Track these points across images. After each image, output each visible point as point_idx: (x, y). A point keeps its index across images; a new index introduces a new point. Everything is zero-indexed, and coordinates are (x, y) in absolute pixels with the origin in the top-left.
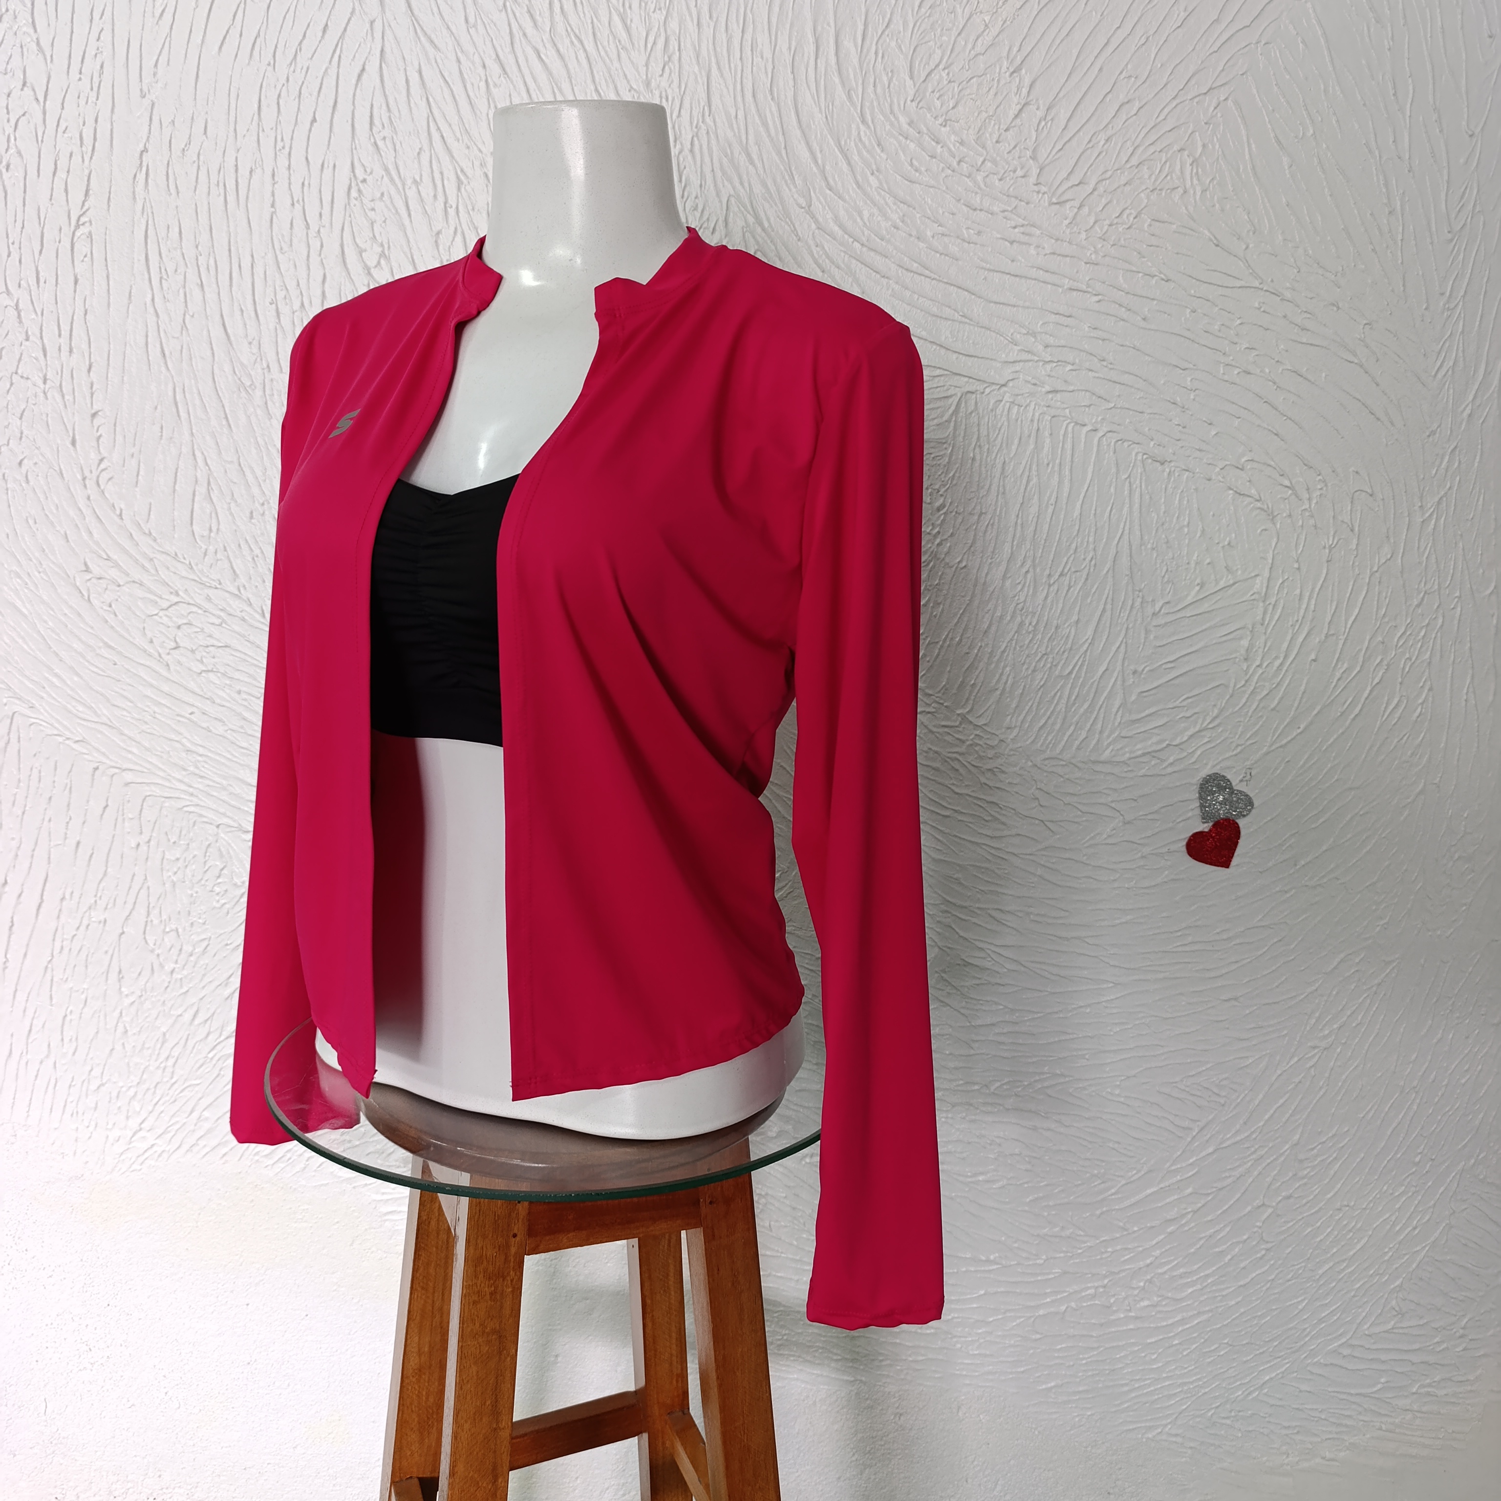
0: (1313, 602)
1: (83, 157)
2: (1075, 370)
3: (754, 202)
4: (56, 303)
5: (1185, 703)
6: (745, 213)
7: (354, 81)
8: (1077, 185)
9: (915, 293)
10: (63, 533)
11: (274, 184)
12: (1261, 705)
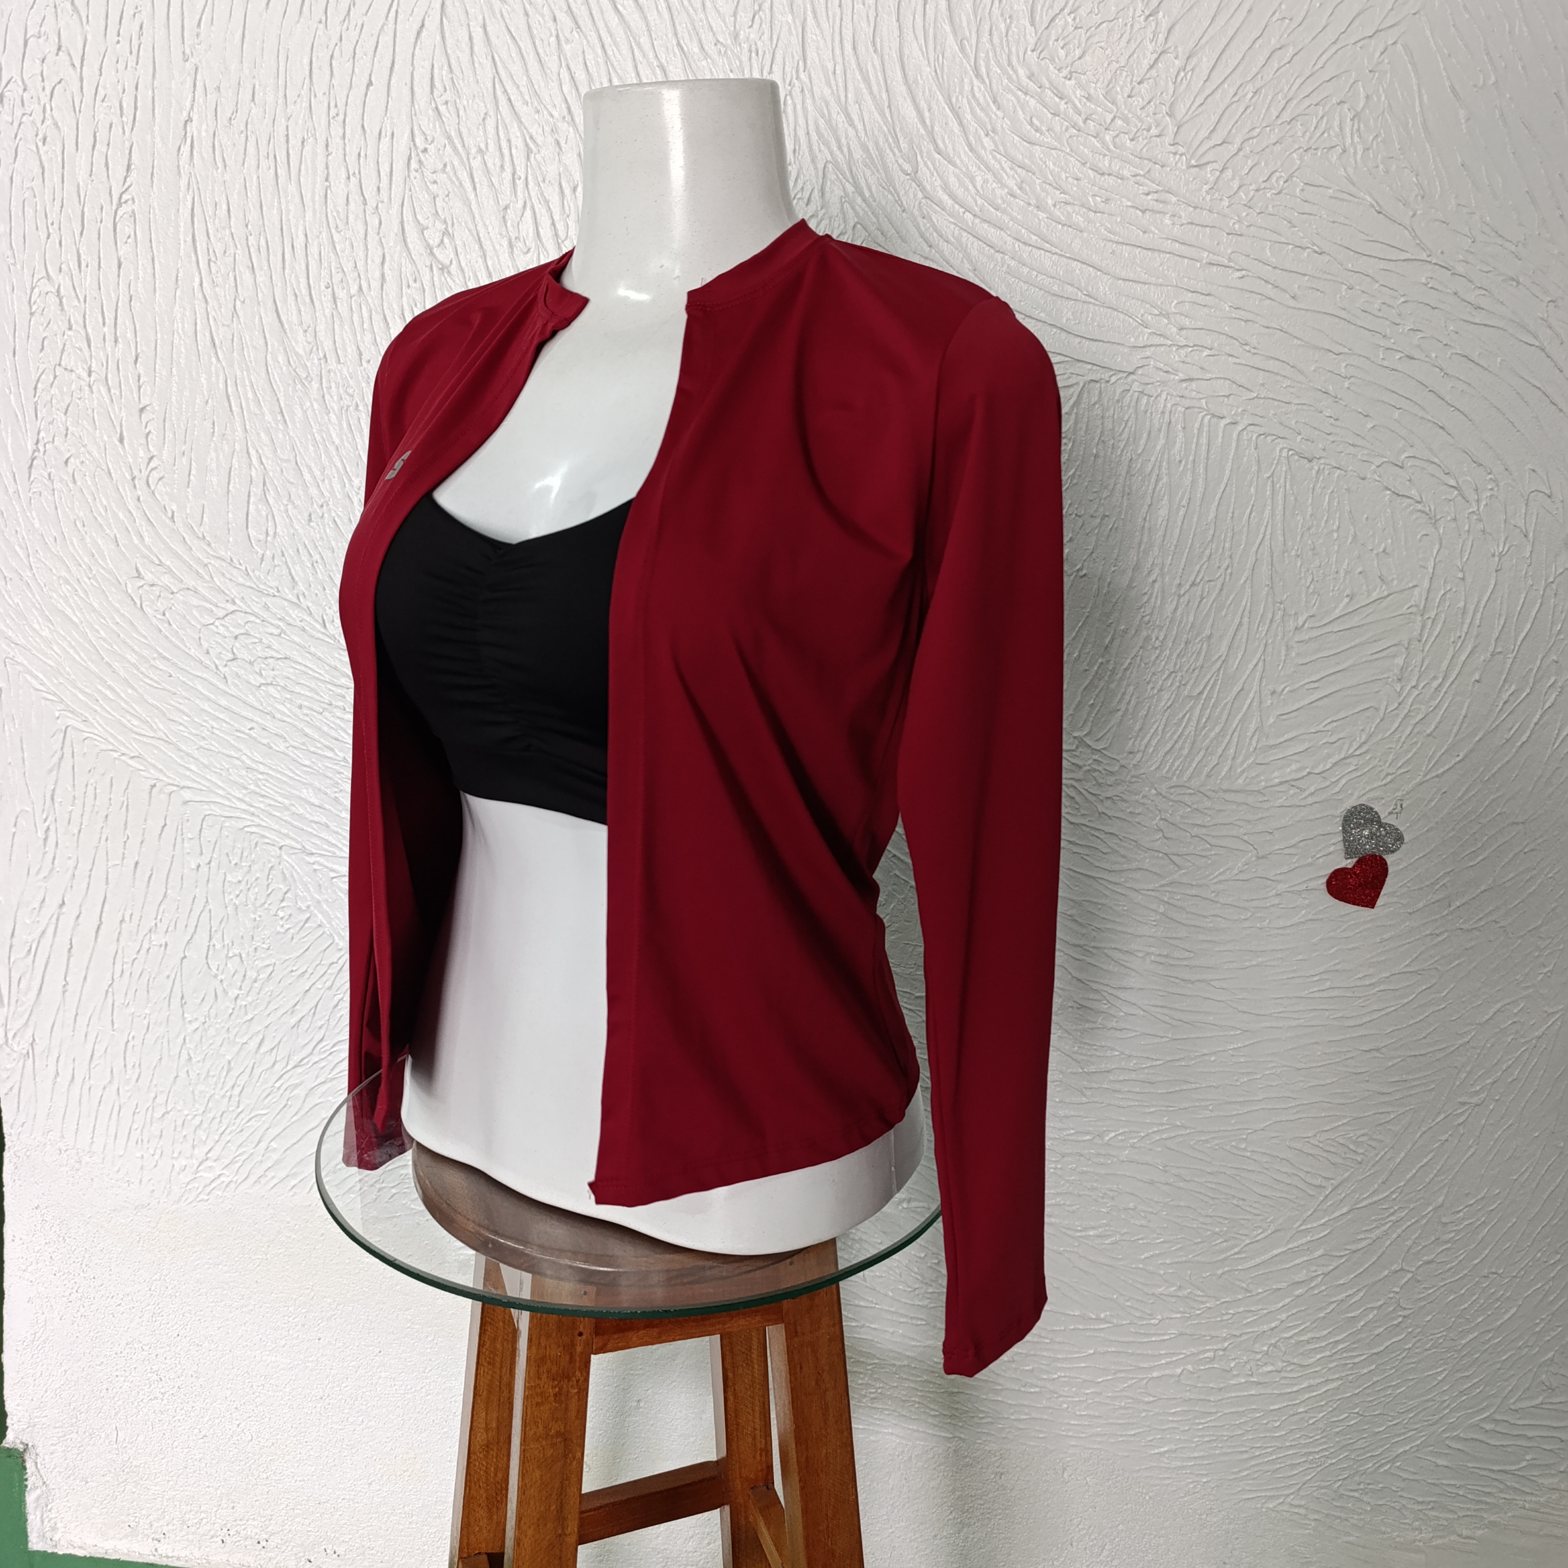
0: (1479, 615)
1: (123, 128)
2: (1213, 356)
3: (854, 169)
4: (100, 289)
5: (1329, 727)
6: (844, 181)
7: (413, 40)
8: (1219, 145)
9: (1033, 269)
10: (112, 536)
11: (328, 156)
12: (1416, 730)
